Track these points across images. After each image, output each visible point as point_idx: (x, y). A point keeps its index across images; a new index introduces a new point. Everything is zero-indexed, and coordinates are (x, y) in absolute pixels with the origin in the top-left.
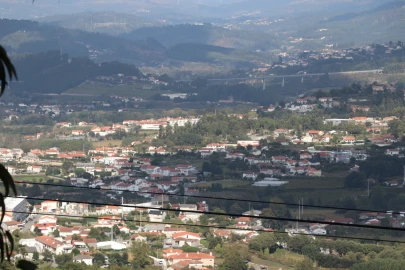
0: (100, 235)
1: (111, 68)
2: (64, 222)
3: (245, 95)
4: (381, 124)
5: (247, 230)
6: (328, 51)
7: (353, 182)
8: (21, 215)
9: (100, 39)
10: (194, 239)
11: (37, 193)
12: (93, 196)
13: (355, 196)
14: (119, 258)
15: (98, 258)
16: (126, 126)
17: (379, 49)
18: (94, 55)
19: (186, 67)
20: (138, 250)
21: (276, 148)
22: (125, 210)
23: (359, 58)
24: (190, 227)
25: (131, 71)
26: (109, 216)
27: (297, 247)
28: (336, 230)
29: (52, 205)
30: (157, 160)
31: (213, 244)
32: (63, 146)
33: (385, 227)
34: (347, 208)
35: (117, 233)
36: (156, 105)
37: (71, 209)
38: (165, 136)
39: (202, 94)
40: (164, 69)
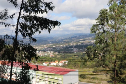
0: (45, 54)
1: (45, 40)
2: (42, 53)
3: (56, 42)
4: (67, 44)
5: (57, 53)
6: (63, 39)
7: (65, 49)
8: (38, 53)
9: (44, 38)
10: (52, 54)
11: (39, 51)
12: (44, 51)
13: (65, 50)
14: (46, 56)
15: (45, 56)
16: (47, 45)
17: (67, 38)
18: (44, 39)
19: (51, 40)
20: (48, 55)
21: (59, 47)
22: (47, 52)
23: (65, 39)
24: (52, 53)
25: (47, 41)
26: (45, 52)
27: (61, 54)
28: (64, 53)
29: (41, 52)
30: (49, 48)
31: (54, 54)
32: (42, 47)
33: (68, 53)
34: (65, 51)
35: (46, 54)
36: (49, 43)
37: (42, 52)
38: (50, 46)
39: (53, 42)
40: (50, 40)
